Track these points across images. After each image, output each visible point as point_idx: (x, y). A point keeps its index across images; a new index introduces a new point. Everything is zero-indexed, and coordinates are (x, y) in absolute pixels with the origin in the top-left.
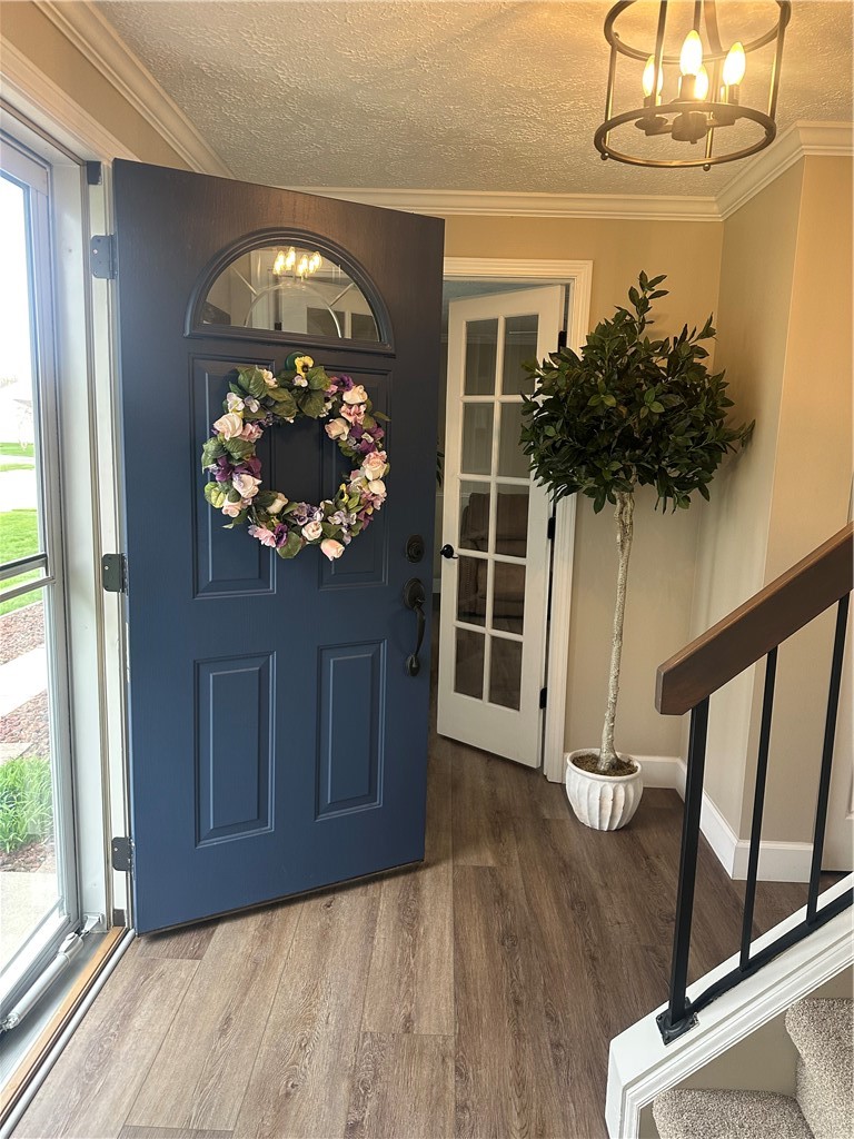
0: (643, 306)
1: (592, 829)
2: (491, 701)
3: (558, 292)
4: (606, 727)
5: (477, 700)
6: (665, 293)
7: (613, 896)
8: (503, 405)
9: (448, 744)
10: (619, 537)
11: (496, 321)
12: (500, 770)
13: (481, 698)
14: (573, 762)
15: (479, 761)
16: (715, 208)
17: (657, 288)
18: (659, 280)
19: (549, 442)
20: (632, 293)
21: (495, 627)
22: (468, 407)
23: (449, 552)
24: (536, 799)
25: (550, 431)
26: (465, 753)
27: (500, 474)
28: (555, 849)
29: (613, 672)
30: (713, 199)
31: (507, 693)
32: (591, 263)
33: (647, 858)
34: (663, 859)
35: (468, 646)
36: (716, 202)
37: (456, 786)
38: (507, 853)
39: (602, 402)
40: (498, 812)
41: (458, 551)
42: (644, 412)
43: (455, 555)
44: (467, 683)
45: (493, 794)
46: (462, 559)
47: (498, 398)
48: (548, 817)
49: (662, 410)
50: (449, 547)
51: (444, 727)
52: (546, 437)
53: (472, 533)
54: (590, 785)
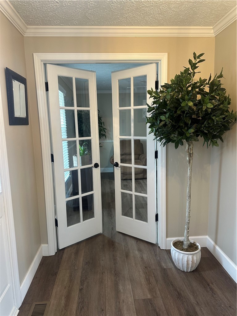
0: (194, 66)
1: (184, 272)
2: (136, 219)
3: (154, 65)
4: (186, 231)
5: (131, 219)
6: (204, 60)
7: (203, 309)
8: (135, 110)
9: (121, 235)
10: (188, 158)
11: (130, 79)
12: (142, 246)
13: (132, 217)
14: (174, 246)
15: (133, 242)
16: (212, 31)
17: (202, 58)
18: (201, 55)
19: (163, 123)
20: (190, 61)
21: (136, 191)
22: (121, 111)
23: (117, 165)
24: (158, 258)
25: (163, 118)
26: (128, 238)
27: (135, 135)
28: (172, 285)
29: (187, 210)
30: (212, 27)
31: (142, 216)
32: (167, 54)
33: (209, 285)
34: (214, 284)
35: (126, 199)
36: (213, 28)
37: (127, 256)
38: (154, 290)
39: (187, 104)
40: (146, 267)
41: (120, 164)
42: (204, 108)
43: (119, 166)
44: (127, 212)
45: (142, 258)
46: (121, 167)
47: (132, 107)
48: (165, 267)
49: (212, 107)
50: (117, 163)
51: (119, 228)
52: (161, 121)
53: (125, 158)
54: (183, 256)
